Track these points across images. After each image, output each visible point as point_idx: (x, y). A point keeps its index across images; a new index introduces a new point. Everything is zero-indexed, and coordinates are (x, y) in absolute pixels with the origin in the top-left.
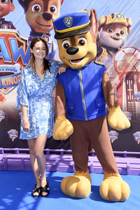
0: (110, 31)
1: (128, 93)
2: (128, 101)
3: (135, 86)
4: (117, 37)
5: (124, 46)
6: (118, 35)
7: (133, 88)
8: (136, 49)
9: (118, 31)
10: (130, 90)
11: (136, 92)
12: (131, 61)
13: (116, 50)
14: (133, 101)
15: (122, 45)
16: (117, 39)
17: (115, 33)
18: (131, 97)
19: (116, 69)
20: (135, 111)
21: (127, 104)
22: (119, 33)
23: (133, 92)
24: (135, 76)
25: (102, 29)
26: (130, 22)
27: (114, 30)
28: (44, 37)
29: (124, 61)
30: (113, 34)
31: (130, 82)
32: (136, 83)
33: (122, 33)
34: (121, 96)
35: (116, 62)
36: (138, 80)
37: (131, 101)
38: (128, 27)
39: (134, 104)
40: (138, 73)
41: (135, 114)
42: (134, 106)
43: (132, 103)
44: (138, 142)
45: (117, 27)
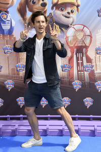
0: (62, 10)
1: (78, 64)
2: (78, 71)
3: (84, 58)
5: (74, 24)
6: (68, 13)
7: (82, 59)
8: (84, 26)
9: (69, 10)
10: (80, 62)
11: (85, 63)
12: (80, 36)
13: (67, 27)
14: (83, 71)
15: (73, 22)
16: (68, 17)
17: (67, 11)
18: (81, 68)
19: (67, 43)
20: (85, 80)
21: (78, 74)
22: (70, 11)
23: (82, 63)
24: (84, 49)
25: (55, 8)
26: (79, 2)
27: (65, 8)
28: (3, 14)
29: (75, 37)
30: (65, 13)
31: (80, 55)
32: (85, 55)
33: (72, 12)
34: (72, 67)
35: (67, 37)
36: (86, 53)
37: (81, 71)
38: (78, 6)
39: (84, 74)
40: (87, 47)
41: (85, 83)
42: (84, 76)
43: (82, 73)
44: (88, 107)
45: (68, 7)
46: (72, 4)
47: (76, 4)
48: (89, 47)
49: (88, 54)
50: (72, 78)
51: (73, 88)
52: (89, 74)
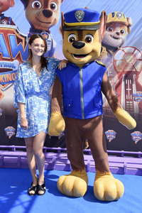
0: (110, 30)
2: (126, 100)
3: (134, 86)
4: (117, 36)
5: (123, 46)
6: (118, 34)
7: (131, 87)
8: (136, 49)
9: (118, 30)
10: (129, 89)
11: (135, 92)
12: (131, 60)
13: (116, 49)
14: (132, 100)
15: (122, 44)
16: (117, 38)
17: (115, 32)
18: (129, 97)
19: (115, 68)
20: (133, 111)
21: (126, 103)
22: (119, 32)
23: (131, 92)
24: (134, 75)
26: (131, 22)
27: (114, 29)
28: (43, 34)
29: (124, 60)
30: (113, 33)
31: (129, 82)
32: (134, 82)
33: (122, 32)
34: (120, 95)
35: (115, 61)
36: (137, 79)
37: (129, 100)
39: (133, 104)
40: (137, 73)
42: (133, 106)
43: (131, 102)
44: (136, 142)
45: (117, 26)
46: (122, 24)
47: (127, 24)
48: (140, 72)
49: (139, 80)
52: (139, 104)
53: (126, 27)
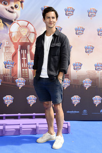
1: (22, 61)
2: (22, 68)
3: (29, 55)
4: (12, 10)
5: (18, 19)
6: (12, 8)
7: (26, 56)
8: (29, 23)
9: (13, 4)
10: (24, 58)
11: (29, 61)
12: (24, 32)
13: (11, 22)
14: (27, 68)
15: (17, 18)
16: (12, 12)
17: (10, 6)
18: (25, 65)
19: (11, 39)
20: (28, 78)
21: (22, 71)
22: (13, 6)
23: (26, 60)
24: (28, 46)
27: (9, 3)
29: (19, 32)
30: (8, 7)
31: (24, 52)
32: (29, 52)
33: (16, 7)
34: (16, 64)
35: (11, 33)
36: (30, 50)
37: (25, 68)
38: (22, 2)
39: (28, 71)
40: (31, 44)
41: (29, 80)
42: (28, 73)
43: (26, 70)
44: (31, 105)
48: (33, 44)
49: (33, 51)
50: (16, 75)
51: (16, 86)
52: (33, 72)
53: (19, 3)
